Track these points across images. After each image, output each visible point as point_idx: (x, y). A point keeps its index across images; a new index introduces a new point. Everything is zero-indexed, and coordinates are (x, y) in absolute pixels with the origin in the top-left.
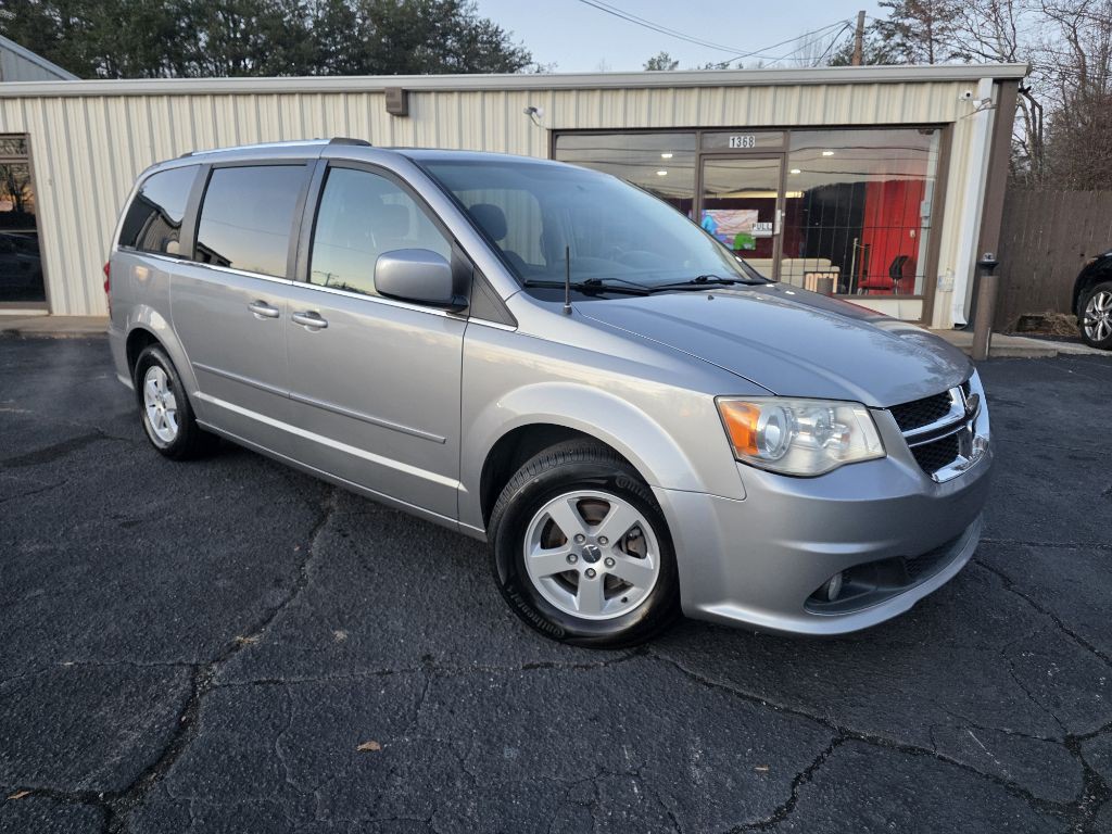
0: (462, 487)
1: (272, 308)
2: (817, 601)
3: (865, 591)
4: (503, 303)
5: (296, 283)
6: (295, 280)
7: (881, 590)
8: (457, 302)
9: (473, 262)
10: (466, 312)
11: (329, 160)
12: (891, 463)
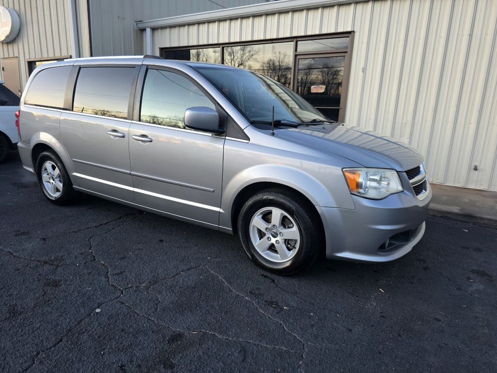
0: (221, 211)
1: (120, 133)
2: (382, 249)
3: (395, 244)
4: (243, 130)
5: (133, 122)
6: (132, 120)
7: (401, 244)
8: (221, 130)
9: (227, 113)
10: (225, 134)
11: (147, 66)
12: (405, 194)
